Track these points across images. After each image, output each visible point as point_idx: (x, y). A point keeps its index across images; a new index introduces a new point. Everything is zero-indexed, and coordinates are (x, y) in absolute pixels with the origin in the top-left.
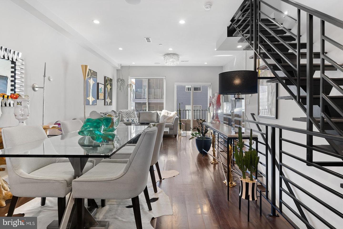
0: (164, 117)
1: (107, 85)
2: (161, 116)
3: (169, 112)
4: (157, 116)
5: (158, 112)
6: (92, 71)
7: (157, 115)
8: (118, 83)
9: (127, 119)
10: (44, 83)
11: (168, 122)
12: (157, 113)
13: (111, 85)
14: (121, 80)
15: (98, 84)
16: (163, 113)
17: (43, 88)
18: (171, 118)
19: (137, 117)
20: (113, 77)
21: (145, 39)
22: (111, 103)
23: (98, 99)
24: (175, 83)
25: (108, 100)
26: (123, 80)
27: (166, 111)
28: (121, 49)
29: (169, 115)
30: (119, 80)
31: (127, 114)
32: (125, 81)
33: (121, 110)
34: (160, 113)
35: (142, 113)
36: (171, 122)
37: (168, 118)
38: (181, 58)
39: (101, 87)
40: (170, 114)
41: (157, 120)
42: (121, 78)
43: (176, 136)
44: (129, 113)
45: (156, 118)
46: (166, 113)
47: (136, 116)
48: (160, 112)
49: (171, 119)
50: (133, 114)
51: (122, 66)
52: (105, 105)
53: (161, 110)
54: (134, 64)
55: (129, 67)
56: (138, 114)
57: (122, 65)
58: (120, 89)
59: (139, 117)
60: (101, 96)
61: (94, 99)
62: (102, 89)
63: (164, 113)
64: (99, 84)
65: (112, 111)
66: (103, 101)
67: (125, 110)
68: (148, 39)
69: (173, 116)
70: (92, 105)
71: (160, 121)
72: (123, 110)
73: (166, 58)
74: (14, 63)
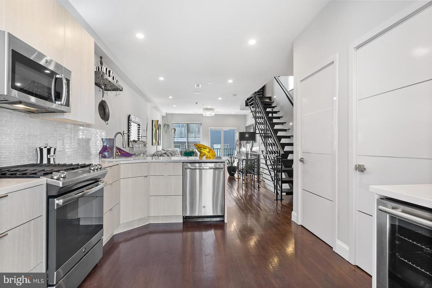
1: (159, 130)
10: (147, 134)
13: (161, 130)
17: (146, 137)
20: (161, 123)
24: (209, 127)
30: (166, 126)
38: (215, 111)
42: (167, 123)
44: (174, 151)
47: (179, 153)
55: (173, 114)
56: (181, 152)
57: (168, 113)
58: (166, 132)
70: (155, 145)
73: (204, 111)
74: (139, 125)
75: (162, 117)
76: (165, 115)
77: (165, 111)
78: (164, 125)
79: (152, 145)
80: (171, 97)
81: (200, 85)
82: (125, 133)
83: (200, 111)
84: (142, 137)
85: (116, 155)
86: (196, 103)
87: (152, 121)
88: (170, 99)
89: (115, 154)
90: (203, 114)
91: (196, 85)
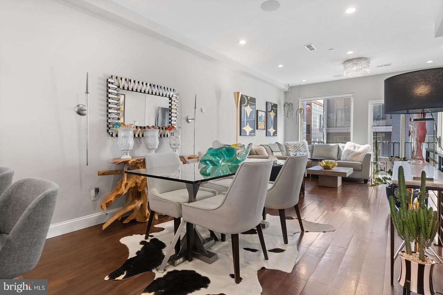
0: (349, 152)
1: (270, 112)
2: (344, 150)
3: (357, 145)
4: (338, 151)
5: (341, 145)
6: (249, 98)
7: (338, 149)
8: (284, 108)
9: (294, 154)
10: (195, 115)
11: (354, 160)
12: (339, 147)
13: (276, 113)
14: (289, 105)
15: (257, 111)
16: (347, 147)
17: (194, 119)
18: (359, 154)
19: (308, 151)
20: (279, 102)
21: (306, 47)
22: (275, 134)
23: (257, 129)
24: (369, 101)
25: (272, 130)
26: (291, 104)
27: (353, 143)
28: (281, 66)
29: (356, 149)
30: (287, 105)
31: (295, 147)
32: (295, 105)
33: (288, 142)
34: (343, 147)
35: (316, 146)
36: (358, 161)
37: (353, 154)
38: (372, 63)
39: (262, 114)
40: (359, 148)
41: (338, 156)
42: (289, 102)
43: (366, 181)
44: (297, 146)
45: (337, 154)
46: (351, 146)
47: (308, 149)
48: (343, 145)
49: (359, 156)
50: (303, 147)
51: (290, 87)
52: (266, 136)
53: (345, 143)
54: (304, 81)
55: (300, 87)
56: (311, 147)
57: (290, 85)
58: (287, 116)
59: (312, 151)
60: (262, 125)
61: (251, 129)
62: (262, 117)
63: (349, 147)
64: (259, 112)
65: (276, 143)
66: (265, 131)
67: (293, 142)
68: (309, 46)
69: (363, 151)
70: (250, 135)
71: (342, 158)
72: (290, 142)
74: (171, 99)
75: (285, 92)
76: (288, 90)
79: (240, 135)
84: (190, 121)
86: (310, 48)
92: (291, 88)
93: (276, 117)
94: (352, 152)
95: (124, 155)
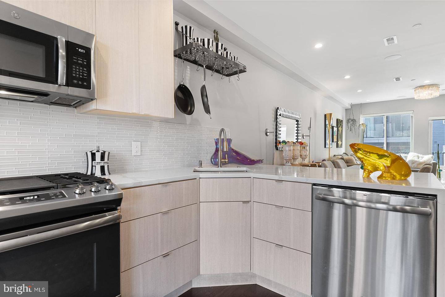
0: (413, 161)
1: (339, 127)
2: (408, 160)
3: (420, 155)
5: (403, 155)
8: (348, 123)
10: (310, 132)
13: (342, 128)
14: (352, 120)
16: (410, 156)
17: (309, 136)
20: (343, 118)
21: (394, 78)
22: (341, 146)
23: (333, 142)
24: (429, 118)
25: (340, 143)
26: (354, 120)
27: (416, 153)
28: (359, 91)
29: (420, 159)
30: (350, 121)
32: (357, 120)
34: (406, 157)
37: (418, 162)
39: (335, 129)
40: (422, 158)
42: (352, 118)
46: (414, 156)
48: (406, 155)
52: (337, 147)
53: (408, 153)
54: (368, 101)
55: (361, 105)
57: (353, 104)
58: (351, 130)
60: (335, 140)
62: (335, 132)
63: (413, 157)
64: (334, 127)
65: (344, 153)
66: (336, 143)
69: (428, 160)
73: (417, 91)
74: (297, 121)
75: (346, 110)
76: (350, 107)
77: (347, 102)
78: (348, 121)
79: (325, 147)
80: (347, 77)
81: (395, 38)
82: (268, 131)
83: (409, 93)
84: (304, 137)
85: (221, 162)
86: (398, 79)
87: (325, 115)
88: (348, 79)
89: (221, 160)
90: (414, 98)
91: (385, 40)
92: (352, 106)
93: (342, 130)
94: (416, 162)
95: (287, 163)
